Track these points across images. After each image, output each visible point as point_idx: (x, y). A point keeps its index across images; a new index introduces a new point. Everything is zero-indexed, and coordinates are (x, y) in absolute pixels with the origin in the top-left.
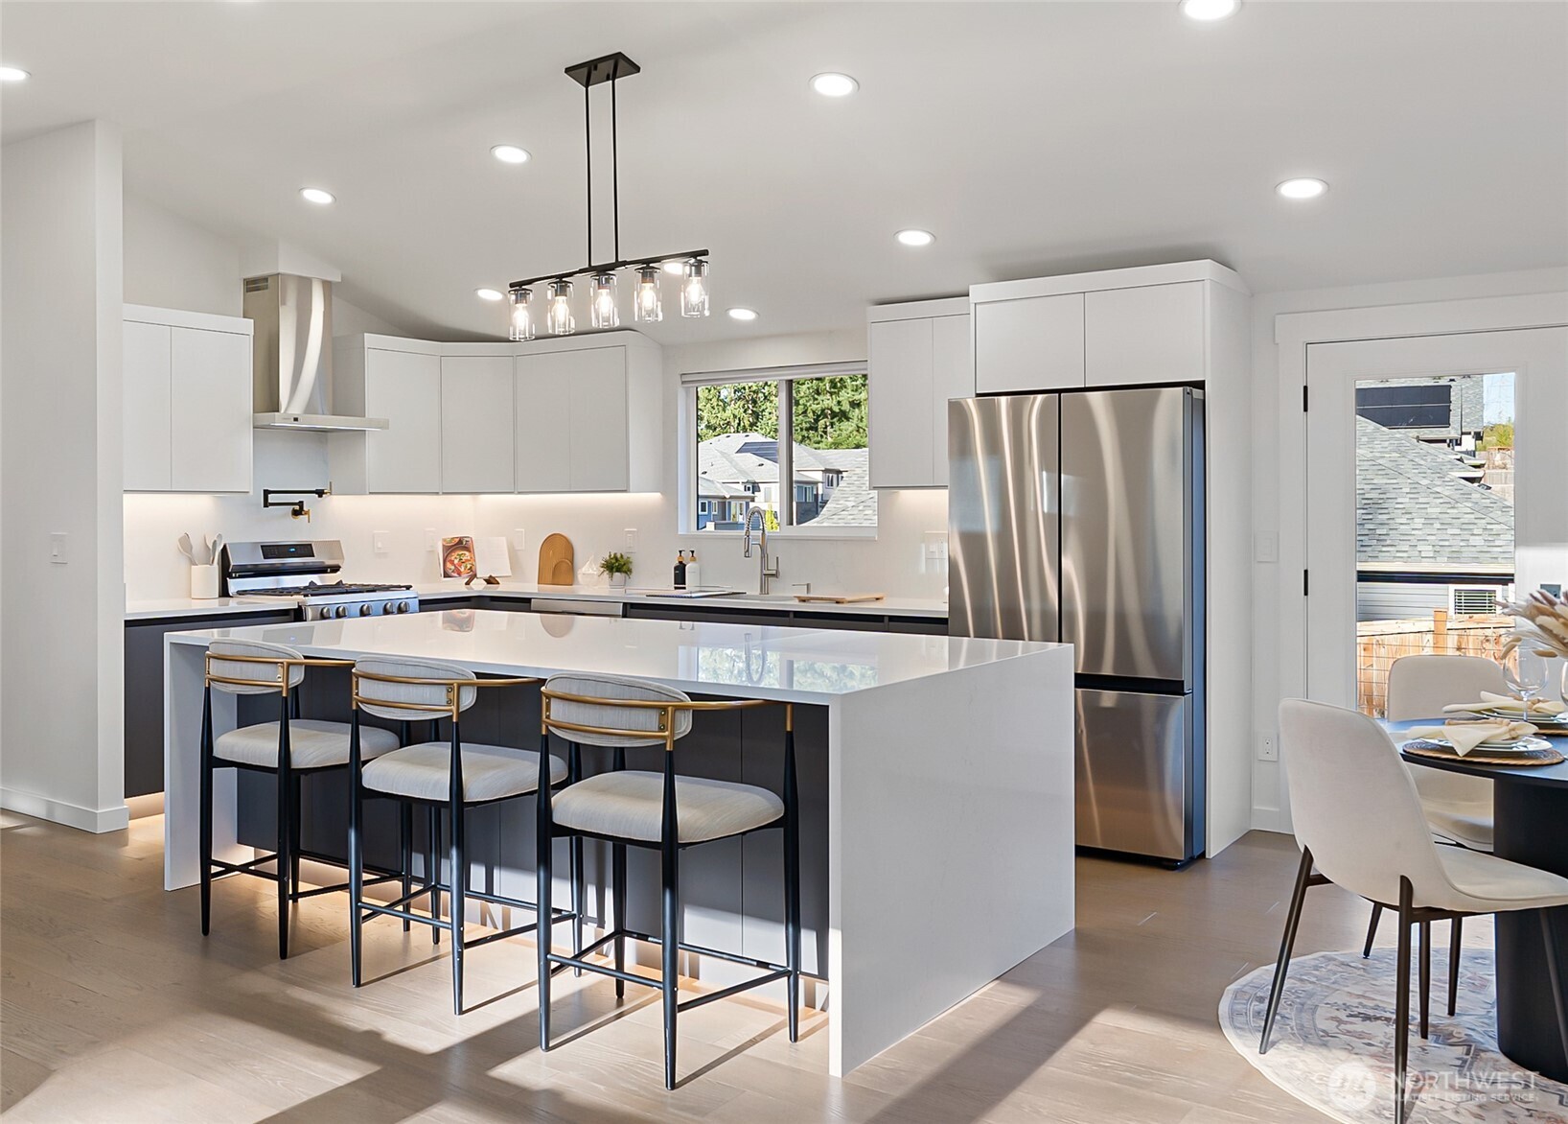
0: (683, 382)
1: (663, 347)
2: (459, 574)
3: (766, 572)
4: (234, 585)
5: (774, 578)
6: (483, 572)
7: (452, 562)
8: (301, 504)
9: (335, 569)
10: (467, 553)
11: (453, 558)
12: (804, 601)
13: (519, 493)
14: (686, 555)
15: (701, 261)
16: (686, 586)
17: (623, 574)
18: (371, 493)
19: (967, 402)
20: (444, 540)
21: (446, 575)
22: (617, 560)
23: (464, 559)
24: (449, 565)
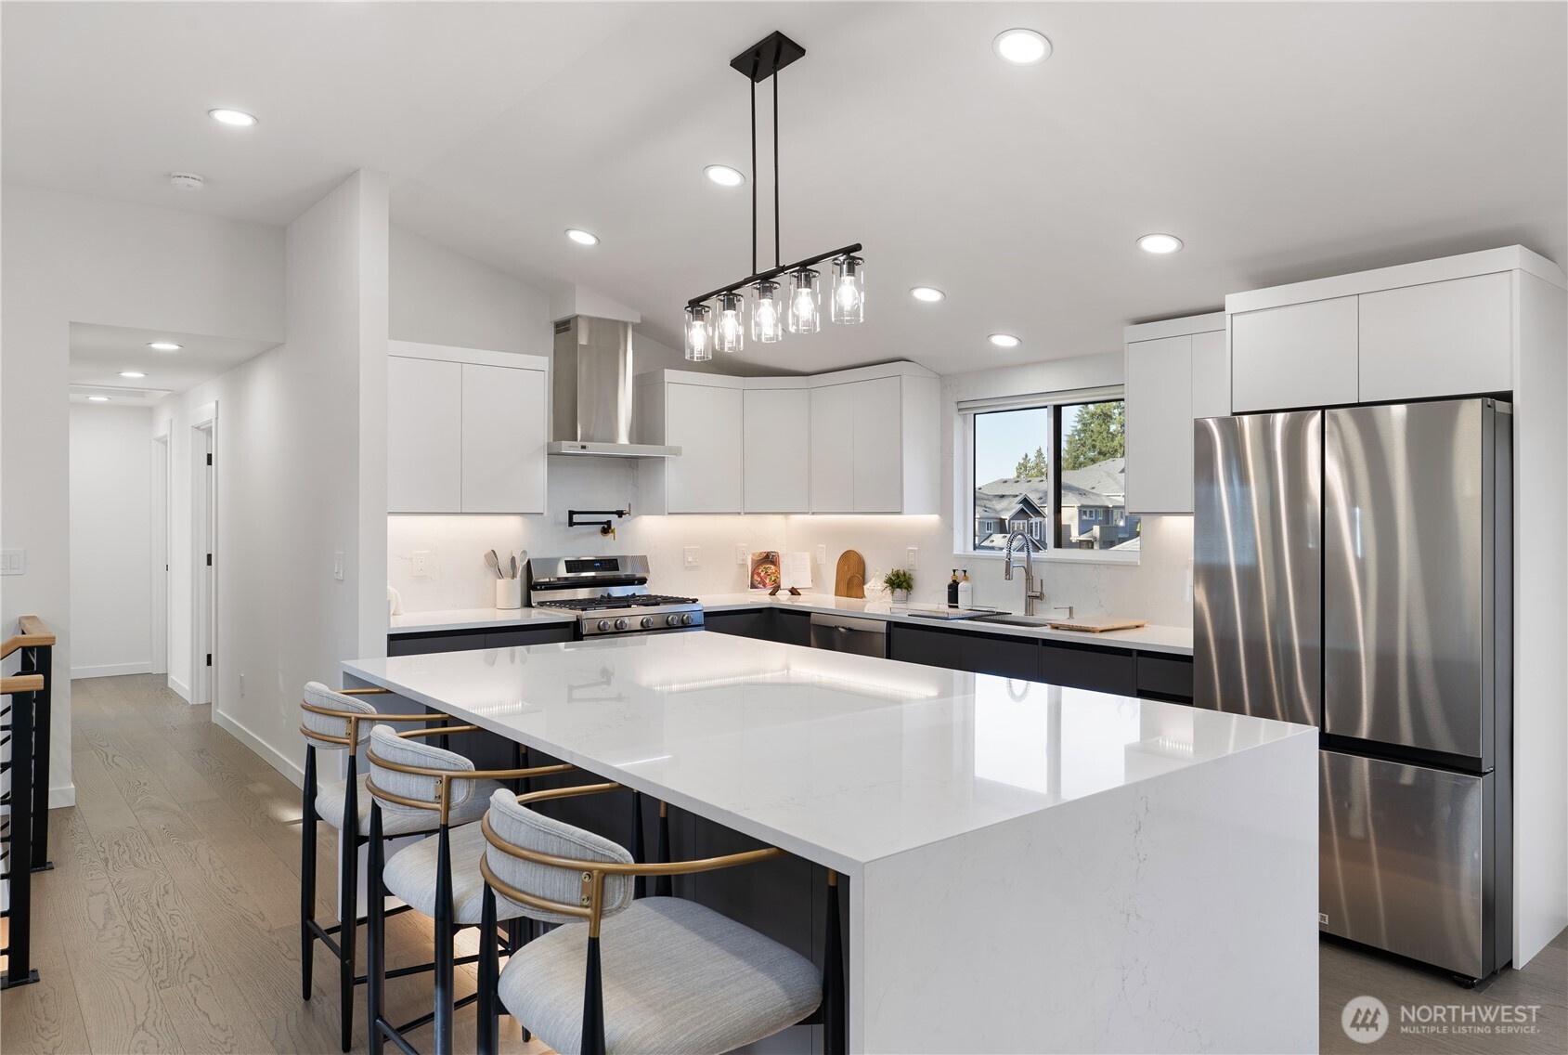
0: (960, 410)
1: (941, 376)
2: (765, 586)
3: (1030, 594)
4: (537, 596)
5: (1039, 601)
6: (786, 583)
7: (759, 574)
8: (609, 523)
9: (642, 581)
10: (772, 567)
11: (760, 571)
12: (1057, 628)
13: (813, 513)
14: (960, 574)
15: (854, 258)
16: (959, 605)
17: (904, 590)
18: (669, 514)
19: (1207, 423)
20: (754, 555)
21: (753, 586)
22: (898, 577)
23: (769, 572)
24: (756, 577)
